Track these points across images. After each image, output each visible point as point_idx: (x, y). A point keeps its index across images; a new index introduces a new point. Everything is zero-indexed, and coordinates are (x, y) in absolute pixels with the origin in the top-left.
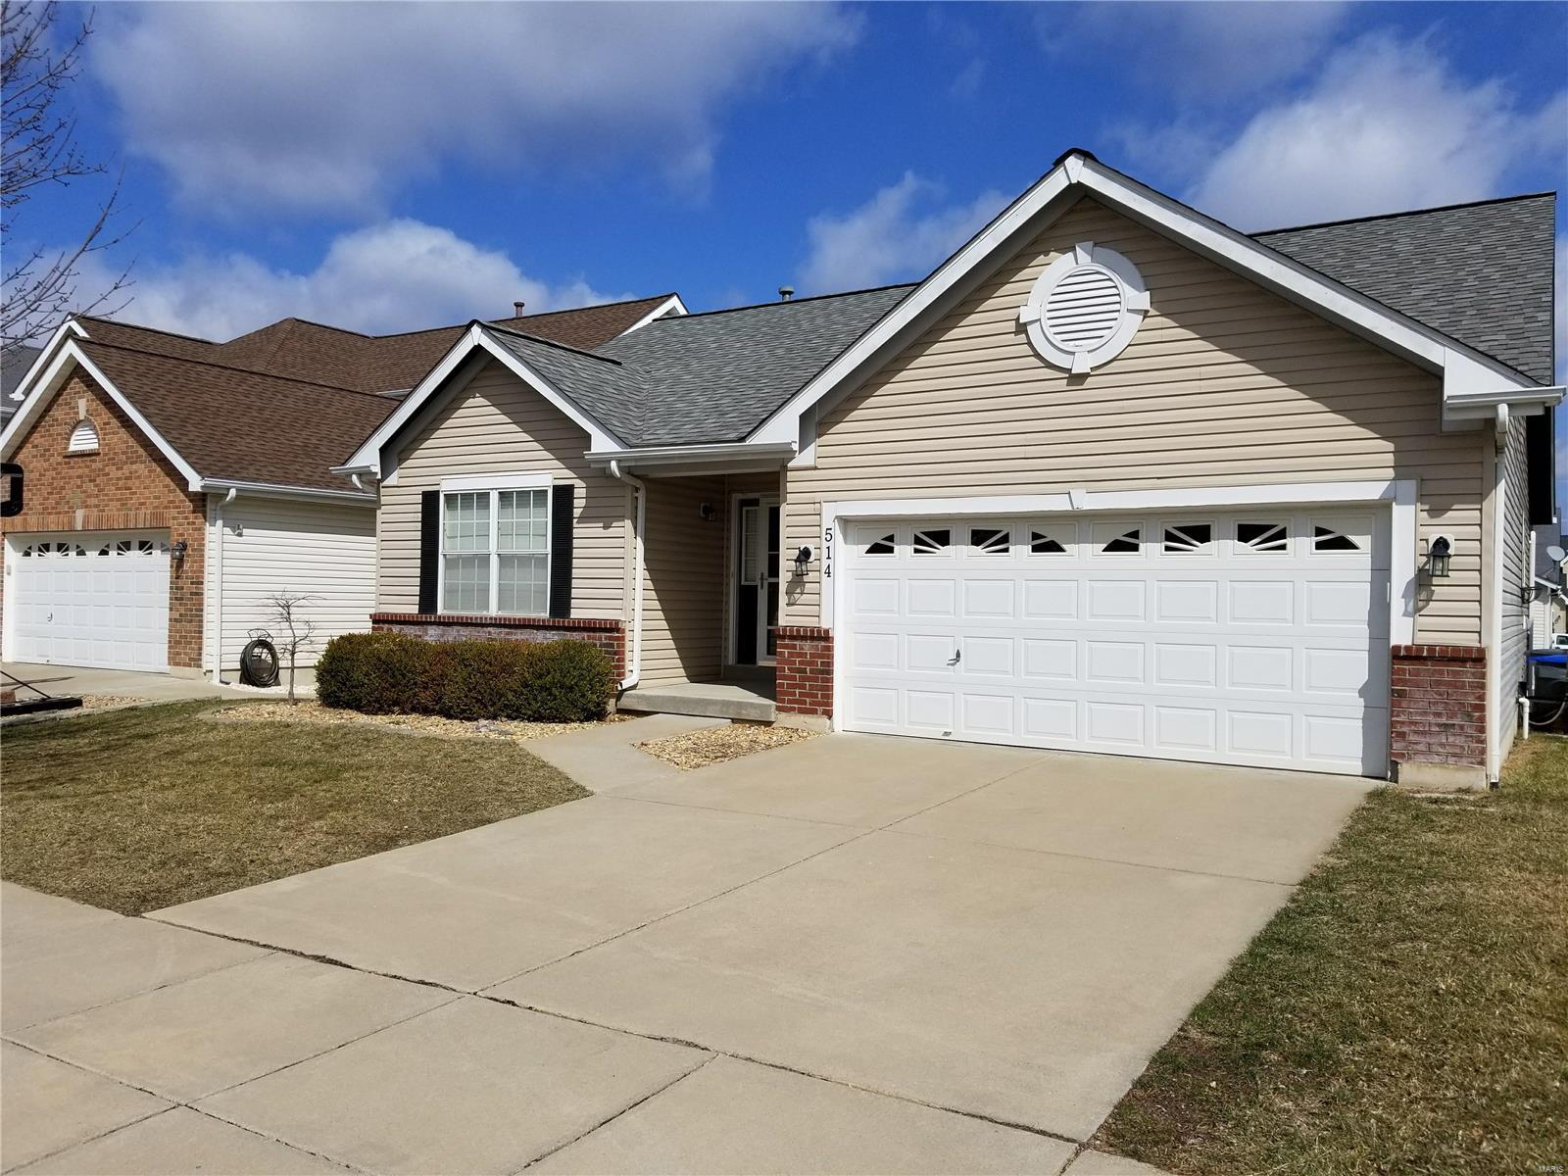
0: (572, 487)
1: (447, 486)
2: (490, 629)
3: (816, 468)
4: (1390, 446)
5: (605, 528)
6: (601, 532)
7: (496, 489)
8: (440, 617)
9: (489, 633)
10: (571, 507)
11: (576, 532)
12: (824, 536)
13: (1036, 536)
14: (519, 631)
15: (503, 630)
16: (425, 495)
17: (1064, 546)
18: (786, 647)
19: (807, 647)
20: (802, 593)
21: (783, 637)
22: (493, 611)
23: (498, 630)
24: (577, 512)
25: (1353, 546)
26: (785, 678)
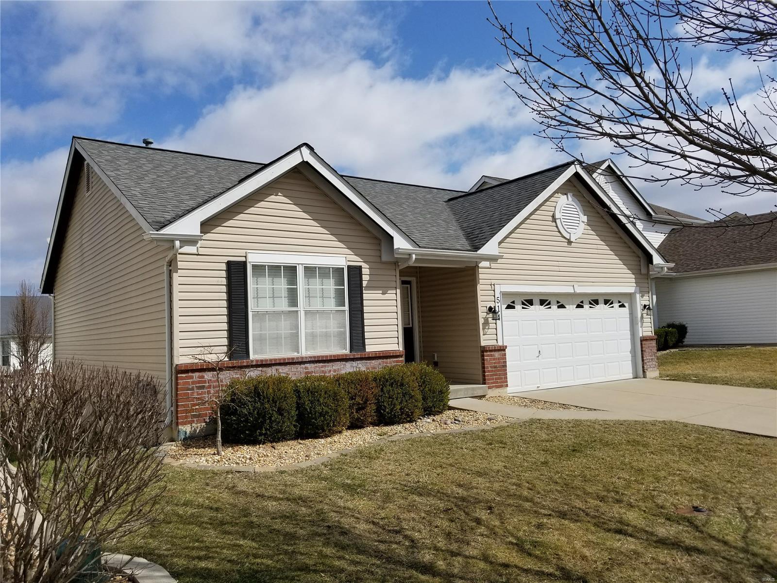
0: (360, 268)
1: (254, 258)
2: (307, 365)
3: (490, 268)
4: (633, 276)
5: (383, 294)
6: (381, 296)
7: (302, 264)
8: (252, 361)
9: (306, 368)
10: (361, 280)
11: (365, 296)
12: (496, 301)
13: (558, 302)
14: (331, 364)
15: (318, 365)
16: (229, 264)
17: (566, 306)
18: (488, 356)
19: (497, 355)
20: (489, 329)
21: (487, 351)
22: (305, 352)
23: (313, 365)
24: (365, 284)
25: (625, 307)
26: (489, 371)
